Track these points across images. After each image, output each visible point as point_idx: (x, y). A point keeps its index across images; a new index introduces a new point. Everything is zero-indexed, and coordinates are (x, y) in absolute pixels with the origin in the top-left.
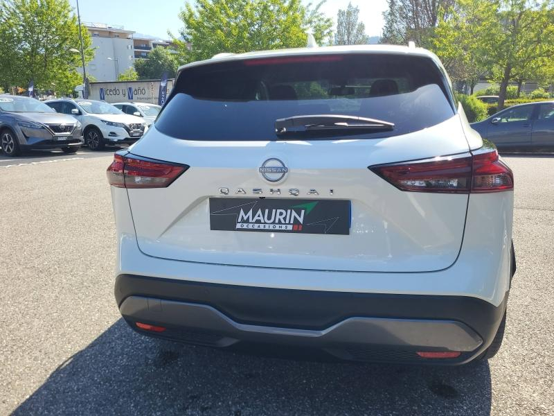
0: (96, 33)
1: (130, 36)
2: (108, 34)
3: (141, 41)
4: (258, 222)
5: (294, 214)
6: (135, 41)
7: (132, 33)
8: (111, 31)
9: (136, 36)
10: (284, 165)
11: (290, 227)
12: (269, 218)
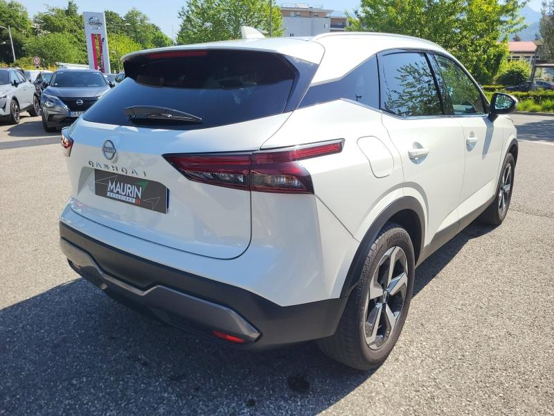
0: (298, 13)
1: (328, 15)
2: (308, 14)
3: (338, 19)
4: (118, 193)
5: (136, 189)
6: (333, 19)
7: (331, 11)
8: (311, 10)
9: (333, 15)
10: (113, 145)
11: (134, 201)
12: (123, 192)
